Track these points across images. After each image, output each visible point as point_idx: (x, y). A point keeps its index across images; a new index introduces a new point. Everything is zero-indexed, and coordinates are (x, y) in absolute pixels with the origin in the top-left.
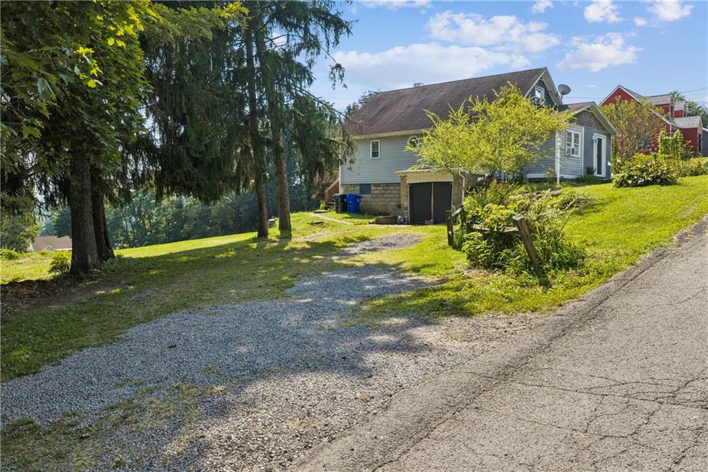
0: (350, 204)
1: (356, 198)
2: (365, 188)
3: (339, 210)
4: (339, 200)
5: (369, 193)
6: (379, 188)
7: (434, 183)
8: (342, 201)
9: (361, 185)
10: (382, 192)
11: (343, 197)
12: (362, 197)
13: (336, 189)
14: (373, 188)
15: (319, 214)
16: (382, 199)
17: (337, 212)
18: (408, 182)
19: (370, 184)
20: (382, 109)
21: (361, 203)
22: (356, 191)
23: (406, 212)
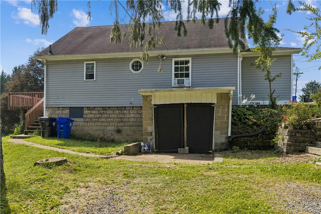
0: (61, 128)
1: (67, 122)
2: (77, 112)
3: (46, 134)
4: (47, 124)
5: (82, 117)
6: (93, 112)
7: (187, 104)
8: (51, 125)
9: (71, 108)
10: (98, 116)
11: (51, 120)
12: (73, 121)
13: (40, 112)
14: (86, 112)
15: (22, 140)
16: (98, 124)
17: (43, 136)
18: (153, 103)
19: (82, 108)
20: (89, 38)
21: (73, 128)
22: (66, 114)
23: (149, 138)
